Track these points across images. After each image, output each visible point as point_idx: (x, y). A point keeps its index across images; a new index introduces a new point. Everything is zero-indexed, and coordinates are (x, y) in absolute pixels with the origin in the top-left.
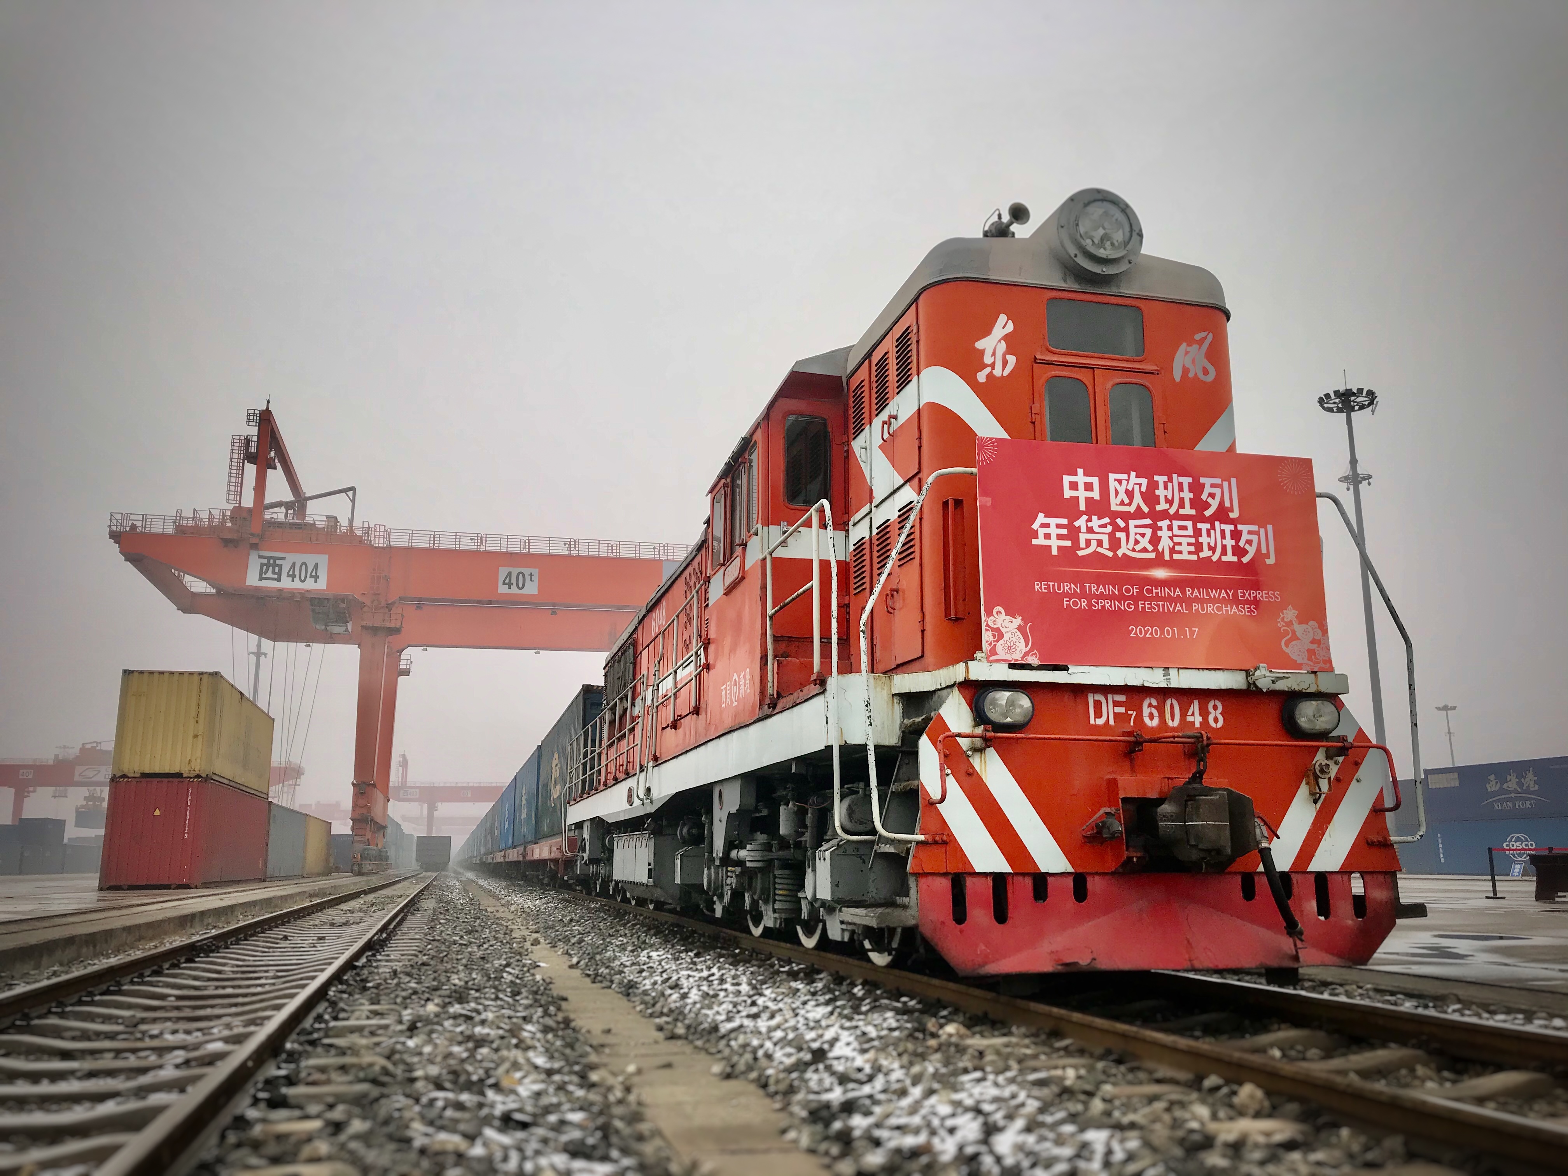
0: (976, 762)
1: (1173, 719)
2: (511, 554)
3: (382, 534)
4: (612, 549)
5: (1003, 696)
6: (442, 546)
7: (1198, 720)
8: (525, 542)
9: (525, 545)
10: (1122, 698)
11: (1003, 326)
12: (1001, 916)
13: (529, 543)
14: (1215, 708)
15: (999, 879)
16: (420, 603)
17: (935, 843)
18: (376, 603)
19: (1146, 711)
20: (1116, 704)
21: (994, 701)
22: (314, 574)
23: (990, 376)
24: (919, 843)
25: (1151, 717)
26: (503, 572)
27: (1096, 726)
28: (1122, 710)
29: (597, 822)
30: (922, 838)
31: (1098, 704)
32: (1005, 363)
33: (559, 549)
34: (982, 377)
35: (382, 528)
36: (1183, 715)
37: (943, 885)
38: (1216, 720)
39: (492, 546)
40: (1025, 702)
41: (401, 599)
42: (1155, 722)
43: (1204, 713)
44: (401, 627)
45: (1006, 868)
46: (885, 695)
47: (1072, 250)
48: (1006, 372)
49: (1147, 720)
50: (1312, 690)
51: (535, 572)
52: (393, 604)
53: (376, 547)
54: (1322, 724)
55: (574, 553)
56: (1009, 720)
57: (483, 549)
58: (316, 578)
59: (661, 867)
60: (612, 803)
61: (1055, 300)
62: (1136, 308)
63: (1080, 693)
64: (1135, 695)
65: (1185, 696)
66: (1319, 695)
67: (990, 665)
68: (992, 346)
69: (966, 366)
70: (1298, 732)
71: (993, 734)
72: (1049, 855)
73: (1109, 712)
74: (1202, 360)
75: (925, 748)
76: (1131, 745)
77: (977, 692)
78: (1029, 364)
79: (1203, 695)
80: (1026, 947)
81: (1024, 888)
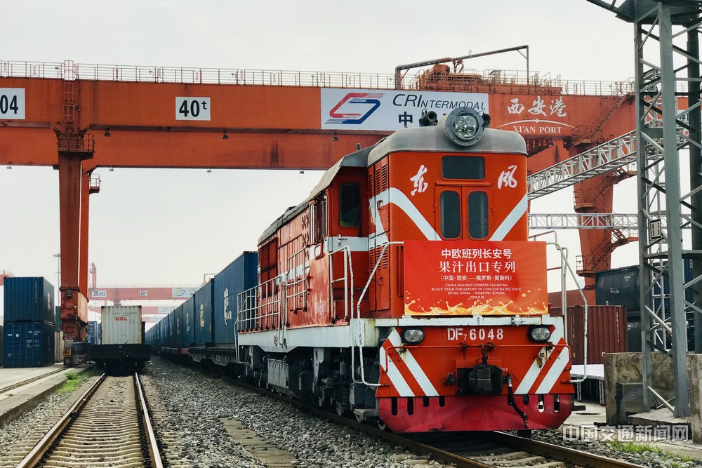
0: (402, 356)
1: (482, 336)
2: (186, 84)
3: (71, 68)
4: (274, 78)
5: (412, 332)
6: (124, 79)
7: (492, 337)
8: (197, 74)
9: (197, 76)
10: (462, 329)
11: (423, 170)
12: (410, 412)
13: (201, 74)
14: (500, 332)
15: (410, 399)
16: (108, 129)
17: (385, 386)
18: (70, 131)
19: (471, 334)
20: (459, 332)
21: (409, 333)
22: (13, 106)
23: (417, 193)
24: (379, 387)
25: (473, 336)
26: (179, 101)
27: (450, 340)
28: (461, 334)
29: (257, 349)
30: (379, 385)
31: (451, 332)
32: (423, 186)
33: (228, 80)
34: (413, 193)
35: (71, 64)
36: (486, 334)
37: (389, 402)
38: (500, 336)
39: (169, 78)
40: (421, 333)
41: (92, 127)
42: (475, 338)
43: (495, 334)
44: (93, 151)
45: (412, 395)
46: (373, 327)
47: (452, 137)
48: (424, 190)
49: (471, 338)
50: (540, 324)
51: (208, 100)
52: (85, 131)
53: (66, 81)
54: (543, 337)
55: (241, 83)
56: (414, 341)
57: (160, 80)
58: (16, 109)
59: (292, 381)
60: (265, 340)
61: (446, 158)
62: (481, 159)
63: (444, 328)
64: (467, 329)
65: (487, 328)
66: (542, 326)
67: (407, 320)
68: (418, 179)
69: (406, 188)
70: (532, 341)
71: (407, 345)
72: (430, 390)
73: (456, 335)
74: (511, 178)
75: (382, 351)
76: (463, 348)
77: (402, 330)
78: (433, 186)
79: (495, 328)
80: (420, 423)
81: (420, 402)
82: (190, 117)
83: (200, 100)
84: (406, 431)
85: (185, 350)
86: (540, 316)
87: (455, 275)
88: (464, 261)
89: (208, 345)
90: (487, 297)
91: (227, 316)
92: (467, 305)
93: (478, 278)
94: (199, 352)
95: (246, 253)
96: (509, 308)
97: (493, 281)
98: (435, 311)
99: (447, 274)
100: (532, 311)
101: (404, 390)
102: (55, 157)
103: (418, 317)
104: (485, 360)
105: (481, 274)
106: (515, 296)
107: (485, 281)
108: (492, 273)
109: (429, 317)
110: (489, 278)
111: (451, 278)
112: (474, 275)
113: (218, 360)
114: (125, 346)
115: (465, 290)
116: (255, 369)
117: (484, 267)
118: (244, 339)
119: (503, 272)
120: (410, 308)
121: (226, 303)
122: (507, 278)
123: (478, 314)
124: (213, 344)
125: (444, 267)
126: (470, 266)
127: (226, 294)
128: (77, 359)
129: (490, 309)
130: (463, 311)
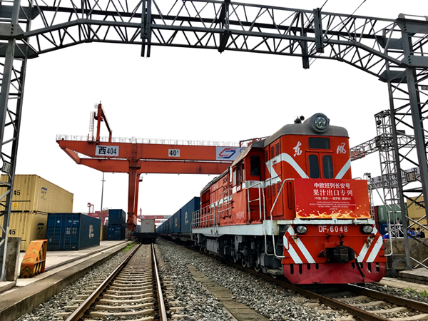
0: (295, 241)
1: (337, 230)
2: (172, 145)
3: (134, 140)
4: (201, 143)
5: (301, 227)
6: (152, 143)
10: (326, 226)
11: (299, 144)
12: (301, 272)
14: (346, 228)
15: (300, 265)
17: (287, 258)
18: (133, 160)
19: (331, 229)
21: (299, 228)
22: (115, 152)
26: (170, 151)
27: (320, 232)
28: (326, 229)
29: (202, 235)
30: (284, 257)
31: (321, 228)
32: (300, 152)
34: (295, 155)
35: (134, 138)
36: (339, 229)
37: (289, 266)
38: (346, 230)
39: (166, 143)
40: (305, 228)
42: (333, 231)
43: (343, 229)
44: (140, 167)
45: (301, 262)
46: (276, 225)
47: (314, 127)
48: (300, 154)
49: (331, 231)
51: (179, 150)
52: (138, 160)
53: (133, 144)
54: (369, 231)
55: (190, 145)
56: (302, 232)
57: (164, 144)
59: (221, 250)
60: (207, 232)
61: (311, 138)
62: (328, 139)
63: (317, 226)
64: (328, 226)
65: (339, 226)
66: (368, 225)
67: (298, 221)
68: (297, 149)
69: (291, 153)
70: (364, 233)
71: (299, 235)
72: (310, 260)
73: (323, 229)
74: (343, 149)
75: (285, 238)
76: (328, 236)
77: (295, 227)
78: (305, 152)
79: (343, 225)
80: (306, 279)
81: (305, 266)
82: (173, 156)
83: (176, 150)
84: (299, 283)
85: (169, 235)
86: (366, 219)
87: (322, 197)
88: (326, 189)
89: (178, 233)
90: (339, 209)
91: (187, 222)
92: (329, 213)
93: (334, 198)
94: (175, 235)
95: (195, 197)
96: (350, 215)
97: (341, 200)
98: (312, 216)
99: (318, 196)
100: (362, 217)
101: (297, 260)
102: (128, 170)
103: (304, 219)
104: (341, 243)
105: (335, 196)
106: (353, 208)
107: (337, 200)
108: (341, 196)
109: (309, 219)
110: (339, 198)
111: (320, 198)
112: (332, 197)
113: (182, 239)
114: (149, 233)
115: (327, 205)
116: (200, 243)
117: (336, 193)
118: (195, 231)
119: (346, 196)
120: (299, 214)
121: (186, 217)
122: (348, 199)
123: (335, 218)
124: (180, 233)
125: (316, 192)
126: (329, 192)
127: (186, 214)
128: (132, 238)
129: (341, 216)
130: (327, 216)
